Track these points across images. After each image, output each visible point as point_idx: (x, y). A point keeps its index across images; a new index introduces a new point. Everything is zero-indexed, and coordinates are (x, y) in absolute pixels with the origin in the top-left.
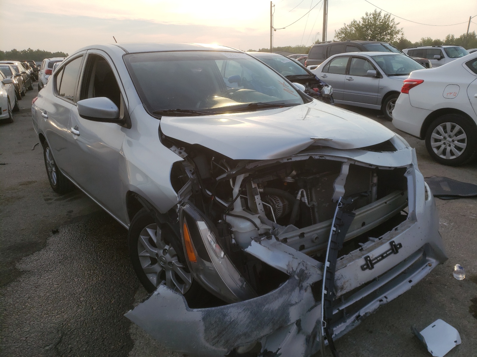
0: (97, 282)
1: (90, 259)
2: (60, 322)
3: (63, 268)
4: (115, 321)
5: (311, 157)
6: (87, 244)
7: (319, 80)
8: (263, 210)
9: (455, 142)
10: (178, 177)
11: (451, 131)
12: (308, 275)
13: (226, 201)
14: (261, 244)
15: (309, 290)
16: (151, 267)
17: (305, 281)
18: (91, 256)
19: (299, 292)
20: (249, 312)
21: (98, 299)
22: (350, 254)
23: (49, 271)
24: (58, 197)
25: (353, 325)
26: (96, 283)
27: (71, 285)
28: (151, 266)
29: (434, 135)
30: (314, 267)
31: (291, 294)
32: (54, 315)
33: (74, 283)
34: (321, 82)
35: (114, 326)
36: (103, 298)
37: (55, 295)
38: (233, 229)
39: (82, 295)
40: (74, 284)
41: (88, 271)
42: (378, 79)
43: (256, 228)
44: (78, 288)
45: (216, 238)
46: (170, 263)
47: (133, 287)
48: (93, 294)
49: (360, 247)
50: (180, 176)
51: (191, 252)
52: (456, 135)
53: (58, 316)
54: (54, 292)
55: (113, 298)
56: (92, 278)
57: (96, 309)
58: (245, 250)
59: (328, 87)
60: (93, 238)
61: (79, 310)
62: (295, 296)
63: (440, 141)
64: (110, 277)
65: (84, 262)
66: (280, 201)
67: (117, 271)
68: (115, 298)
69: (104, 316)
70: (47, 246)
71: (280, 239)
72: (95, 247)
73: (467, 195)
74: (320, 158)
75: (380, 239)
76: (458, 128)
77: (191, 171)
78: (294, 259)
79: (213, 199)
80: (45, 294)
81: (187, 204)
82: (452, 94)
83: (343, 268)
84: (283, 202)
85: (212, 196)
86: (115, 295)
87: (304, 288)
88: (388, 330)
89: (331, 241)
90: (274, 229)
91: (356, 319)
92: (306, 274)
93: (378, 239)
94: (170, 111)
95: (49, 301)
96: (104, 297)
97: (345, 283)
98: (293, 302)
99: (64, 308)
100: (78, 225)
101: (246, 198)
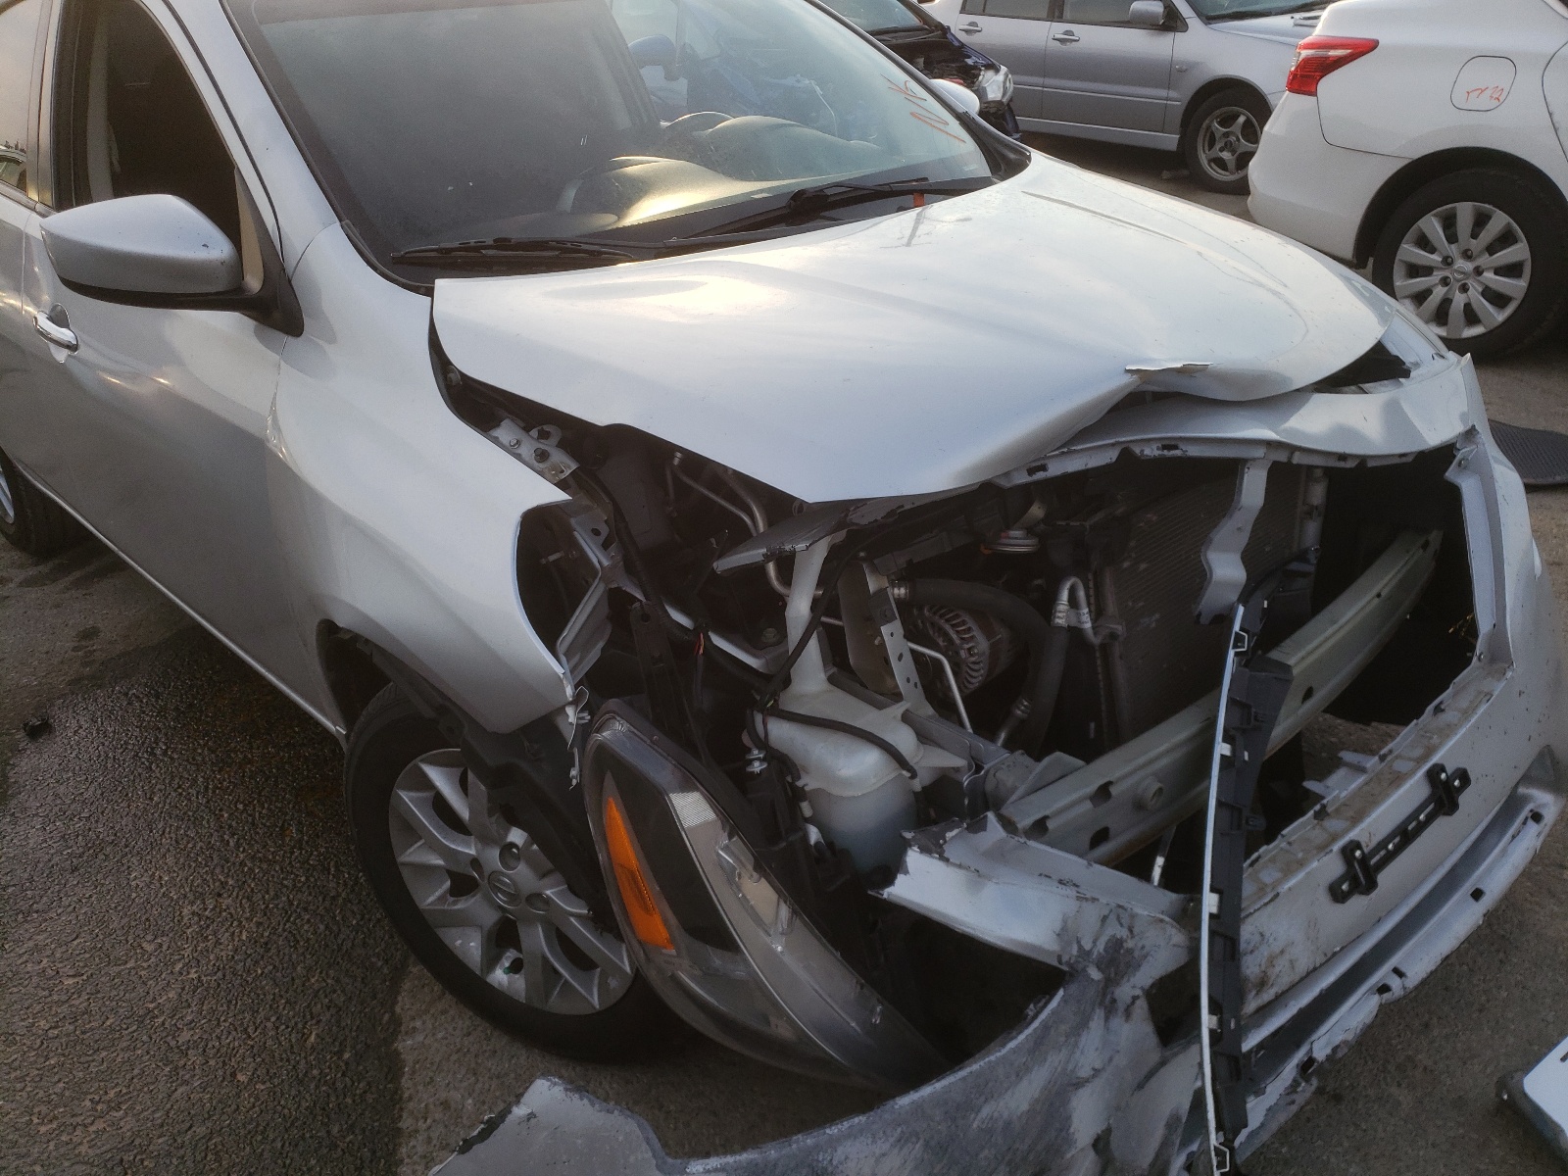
0: (236, 951)
1: (194, 846)
2: (110, 1155)
3: (91, 896)
4: (335, 1130)
5: (1126, 453)
6: (173, 779)
7: (963, 45)
8: (917, 680)
9: (1485, 274)
10: (544, 561)
11: (1474, 235)
12: (1136, 954)
13: (753, 645)
14: (947, 860)
15: (1141, 1008)
16: (456, 907)
17: (1125, 979)
18: (198, 833)
19: (1105, 1026)
20: (918, 1146)
21: (250, 1030)
22: (1283, 836)
23: (35, 915)
24: (32, 572)
25: (1293, 1102)
26: (233, 957)
27: (133, 972)
28: (455, 903)
29: (1409, 251)
30: (1162, 921)
31: (1076, 1045)
32: (79, 1119)
33: (145, 965)
34: (970, 52)
35: (335, 1156)
36: (269, 1025)
37: (71, 1028)
38: (809, 782)
39: (182, 1018)
40: (144, 969)
41: (192, 903)
42: (1171, 35)
43: (904, 769)
44: (162, 984)
45: (753, 855)
46: (535, 898)
47: (386, 962)
48: (228, 1007)
49: (1315, 804)
50: (552, 558)
51: (647, 910)
52: (1491, 249)
53: (100, 1125)
54: (64, 1009)
55: (312, 1018)
56: (215, 933)
57: (251, 1080)
58: (885, 896)
59: (997, 71)
60: (195, 750)
61: (180, 1090)
62: (1089, 1051)
63: (1427, 271)
64: (288, 921)
65: (170, 860)
66: (977, 633)
67: (310, 894)
68: (319, 1022)
69: (286, 1111)
70: (13, 796)
71: (1020, 826)
72: (207, 788)
73: (1550, 480)
74: (1166, 452)
75: (1383, 758)
76: (1500, 220)
77: (596, 532)
78: (1084, 904)
79: (701, 651)
80: (33, 1024)
81: (614, 718)
82: (1488, 93)
83: (1266, 904)
84: (989, 633)
85: (696, 631)
86: (319, 1006)
87: (1121, 1007)
88: (1399, 1085)
89: (1220, 804)
90: (979, 768)
91: (1302, 1078)
92: (1130, 951)
93: (1377, 758)
94: (466, 248)
95: (52, 1054)
96: (273, 1019)
97: (1271, 961)
98: (1084, 1072)
99: (117, 1084)
100: (126, 694)
101: (838, 626)
